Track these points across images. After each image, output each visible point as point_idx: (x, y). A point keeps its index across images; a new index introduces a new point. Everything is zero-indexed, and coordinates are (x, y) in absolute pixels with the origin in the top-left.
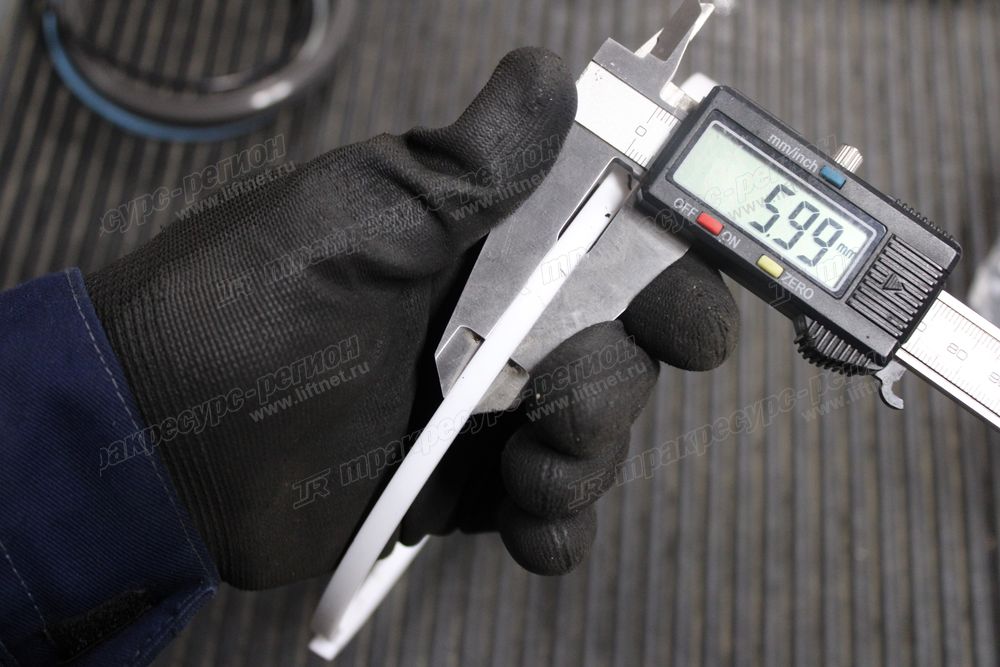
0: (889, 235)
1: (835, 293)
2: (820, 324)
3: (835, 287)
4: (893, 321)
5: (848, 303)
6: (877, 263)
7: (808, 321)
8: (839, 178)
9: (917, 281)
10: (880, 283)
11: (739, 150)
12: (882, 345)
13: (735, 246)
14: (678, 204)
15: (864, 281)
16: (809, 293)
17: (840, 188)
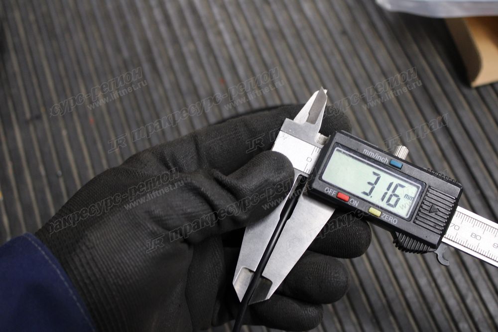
0: (427, 186)
1: (408, 218)
2: (403, 234)
3: (407, 215)
4: (437, 227)
5: (414, 222)
6: (424, 201)
7: (397, 234)
8: (399, 164)
9: (444, 206)
10: (427, 210)
11: (351, 159)
12: (434, 239)
13: (357, 205)
14: (327, 190)
15: (419, 211)
16: (395, 221)
17: (401, 169)
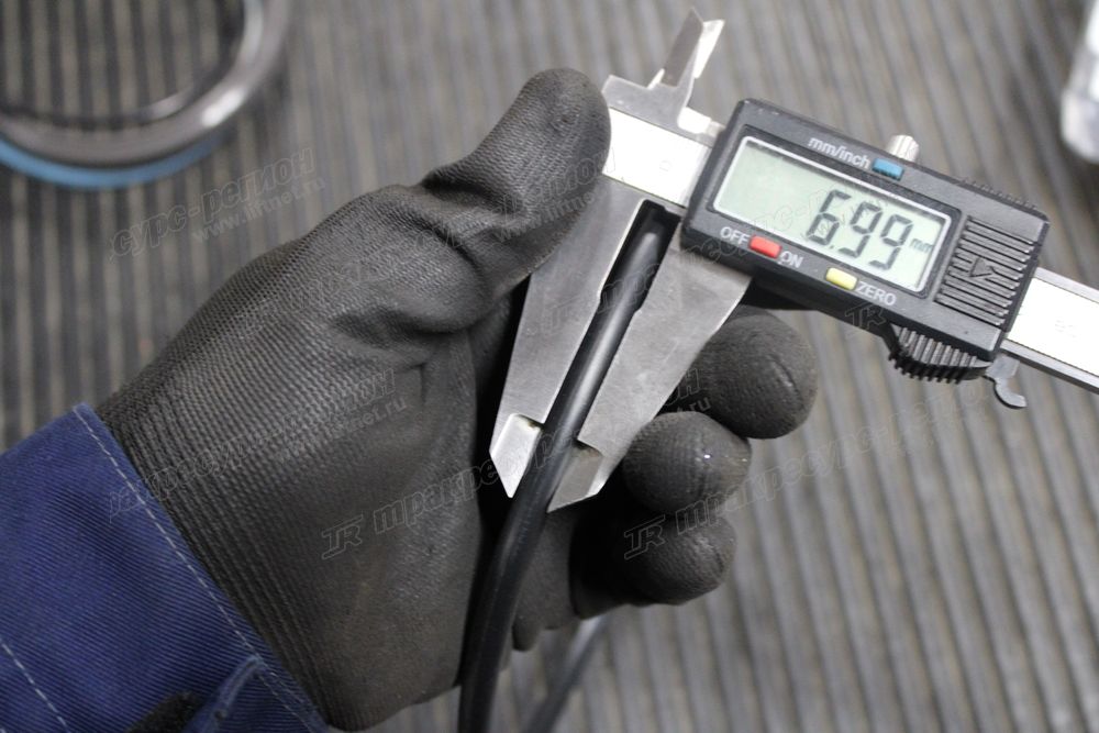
0: (965, 218)
1: (920, 293)
2: (910, 330)
3: (918, 284)
4: (991, 310)
5: (936, 301)
6: (959, 251)
7: (896, 329)
8: (896, 170)
9: (1007, 261)
10: (966, 271)
11: (779, 162)
12: (986, 338)
13: (798, 265)
14: (726, 233)
15: (948, 273)
16: (890, 299)
17: (899, 180)
